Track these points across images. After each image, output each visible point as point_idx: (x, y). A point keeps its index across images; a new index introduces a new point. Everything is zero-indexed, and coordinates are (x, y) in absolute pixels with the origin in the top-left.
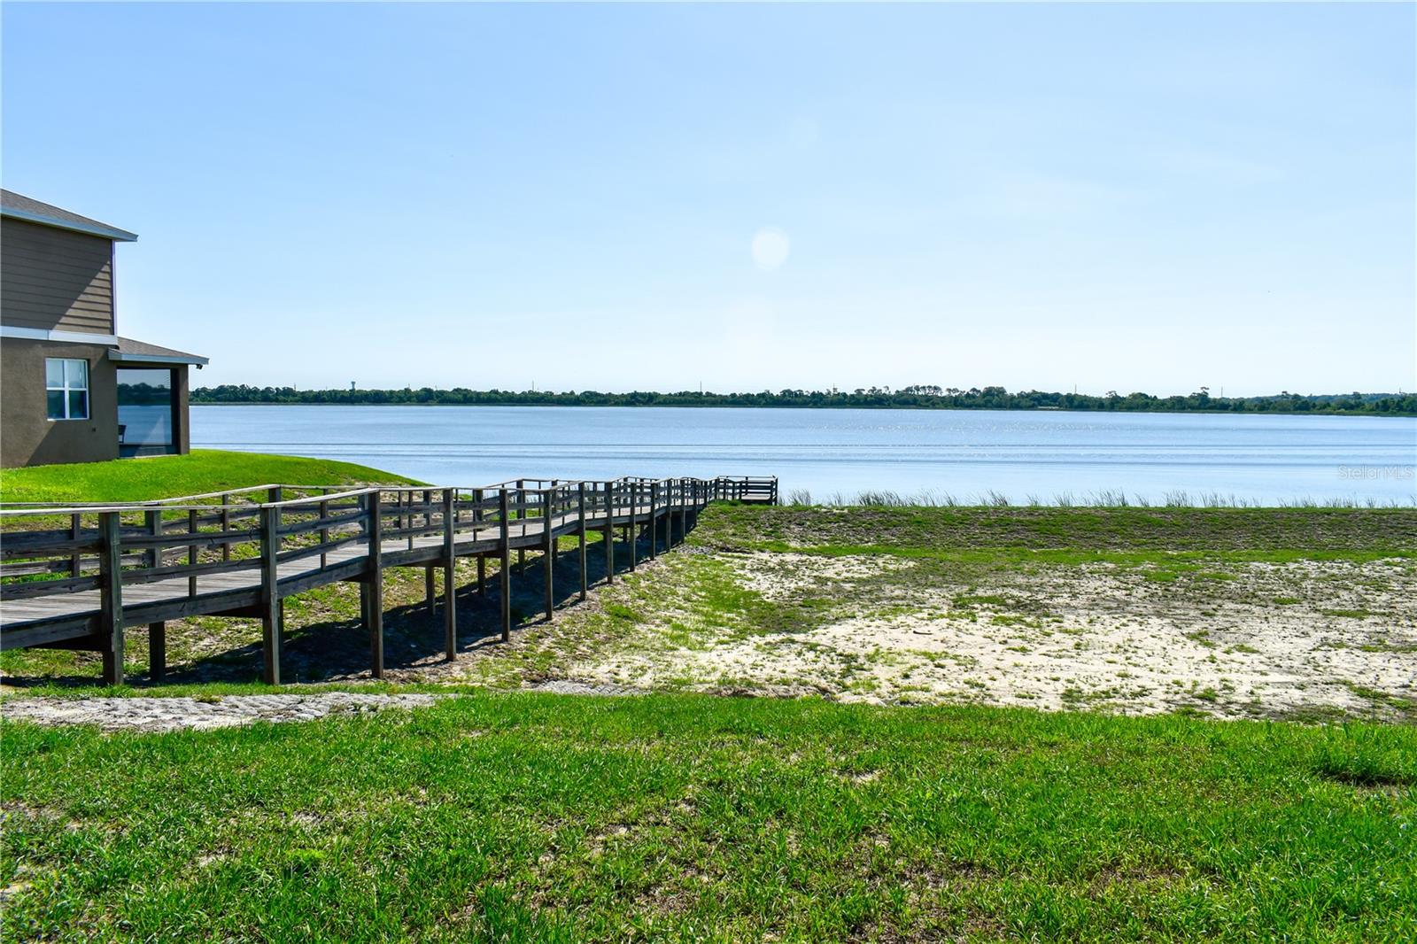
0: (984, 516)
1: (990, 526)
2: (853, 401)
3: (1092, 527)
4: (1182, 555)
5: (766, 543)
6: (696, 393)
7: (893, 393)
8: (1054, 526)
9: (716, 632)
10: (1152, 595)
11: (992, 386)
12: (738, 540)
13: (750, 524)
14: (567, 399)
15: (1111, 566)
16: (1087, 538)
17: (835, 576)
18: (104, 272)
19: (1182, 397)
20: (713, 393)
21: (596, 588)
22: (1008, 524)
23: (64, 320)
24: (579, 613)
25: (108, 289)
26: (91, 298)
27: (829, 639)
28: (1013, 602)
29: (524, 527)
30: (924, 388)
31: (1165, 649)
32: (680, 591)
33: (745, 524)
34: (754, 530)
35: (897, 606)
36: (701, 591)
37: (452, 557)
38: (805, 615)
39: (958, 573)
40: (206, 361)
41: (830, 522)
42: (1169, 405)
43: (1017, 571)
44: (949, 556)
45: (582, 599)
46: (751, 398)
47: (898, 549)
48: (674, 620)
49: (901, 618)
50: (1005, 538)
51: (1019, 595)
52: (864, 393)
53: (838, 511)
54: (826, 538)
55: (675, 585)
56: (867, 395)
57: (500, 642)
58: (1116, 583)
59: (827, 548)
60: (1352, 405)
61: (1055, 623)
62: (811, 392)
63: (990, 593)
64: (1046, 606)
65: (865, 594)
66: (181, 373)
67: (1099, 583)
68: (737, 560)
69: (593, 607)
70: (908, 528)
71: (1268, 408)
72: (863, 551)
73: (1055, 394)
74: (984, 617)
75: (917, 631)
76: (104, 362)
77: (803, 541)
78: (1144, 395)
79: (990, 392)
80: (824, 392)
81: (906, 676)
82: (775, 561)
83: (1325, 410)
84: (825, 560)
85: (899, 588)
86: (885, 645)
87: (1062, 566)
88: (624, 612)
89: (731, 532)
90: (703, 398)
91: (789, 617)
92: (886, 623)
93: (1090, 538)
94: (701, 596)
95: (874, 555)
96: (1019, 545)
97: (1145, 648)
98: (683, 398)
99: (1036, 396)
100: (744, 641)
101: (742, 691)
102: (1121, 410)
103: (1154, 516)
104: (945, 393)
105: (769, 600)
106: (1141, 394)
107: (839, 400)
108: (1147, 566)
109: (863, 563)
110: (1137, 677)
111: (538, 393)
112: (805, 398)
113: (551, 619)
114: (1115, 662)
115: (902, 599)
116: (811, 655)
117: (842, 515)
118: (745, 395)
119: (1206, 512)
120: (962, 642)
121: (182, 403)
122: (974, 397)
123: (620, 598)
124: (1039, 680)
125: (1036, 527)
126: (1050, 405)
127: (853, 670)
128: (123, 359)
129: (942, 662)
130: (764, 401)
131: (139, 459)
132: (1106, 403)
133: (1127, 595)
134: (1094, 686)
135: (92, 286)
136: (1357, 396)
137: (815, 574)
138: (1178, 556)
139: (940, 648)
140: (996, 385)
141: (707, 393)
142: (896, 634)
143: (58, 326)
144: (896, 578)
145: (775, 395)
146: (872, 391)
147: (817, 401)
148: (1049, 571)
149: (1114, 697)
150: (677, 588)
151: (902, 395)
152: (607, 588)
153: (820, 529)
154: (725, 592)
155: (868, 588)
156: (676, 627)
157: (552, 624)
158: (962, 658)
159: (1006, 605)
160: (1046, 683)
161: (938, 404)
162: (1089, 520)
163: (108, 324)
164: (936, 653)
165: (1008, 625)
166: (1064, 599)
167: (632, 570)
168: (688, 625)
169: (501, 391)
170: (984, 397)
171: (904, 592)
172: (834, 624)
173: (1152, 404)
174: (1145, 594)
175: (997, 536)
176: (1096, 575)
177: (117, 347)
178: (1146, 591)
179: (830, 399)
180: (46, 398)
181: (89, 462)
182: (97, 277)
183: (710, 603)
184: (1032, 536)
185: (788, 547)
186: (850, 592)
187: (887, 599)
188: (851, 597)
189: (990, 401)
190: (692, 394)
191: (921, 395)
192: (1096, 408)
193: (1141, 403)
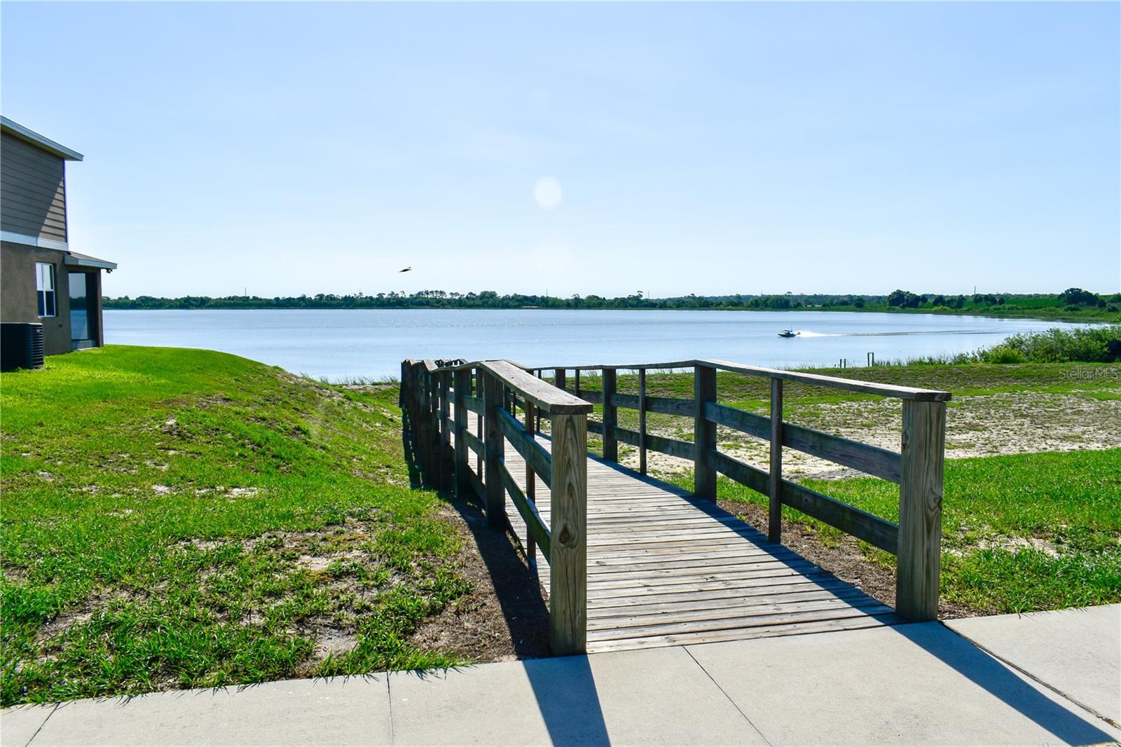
2: (379, 303)
6: (244, 297)
7: (408, 296)
11: (486, 290)
14: (124, 303)
18: (61, 187)
20: (260, 297)
23: (43, 229)
25: (62, 201)
26: (55, 210)
30: (432, 292)
40: (115, 266)
46: (292, 301)
52: (385, 297)
56: (388, 298)
60: (736, 303)
62: (343, 296)
66: (95, 278)
71: (682, 306)
73: (533, 296)
76: (63, 266)
78: (597, 297)
80: (352, 295)
83: (719, 307)
90: (250, 302)
98: (232, 302)
99: (519, 298)
102: (582, 308)
104: (449, 297)
107: (367, 302)
112: (338, 301)
118: (287, 299)
122: (472, 299)
126: (530, 305)
128: (80, 264)
130: (304, 304)
131: (80, 351)
132: (572, 304)
135: (56, 199)
136: (739, 297)
140: (489, 290)
141: (254, 297)
143: (41, 234)
145: (313, 298)
146: (391, 295)
147: (349, 303)
151: (416, 298)
161: (446, 305)
163: (64, 233)
170: (481, 299)
173: (603, 303)
177: (69, 254)
179: (360, 301)
180: (37, 296)
182: (58, 191)
189: (487, 303)
190: (241, 298)
191: (431, 298)
192: (565, 307)
193: (595, 303)
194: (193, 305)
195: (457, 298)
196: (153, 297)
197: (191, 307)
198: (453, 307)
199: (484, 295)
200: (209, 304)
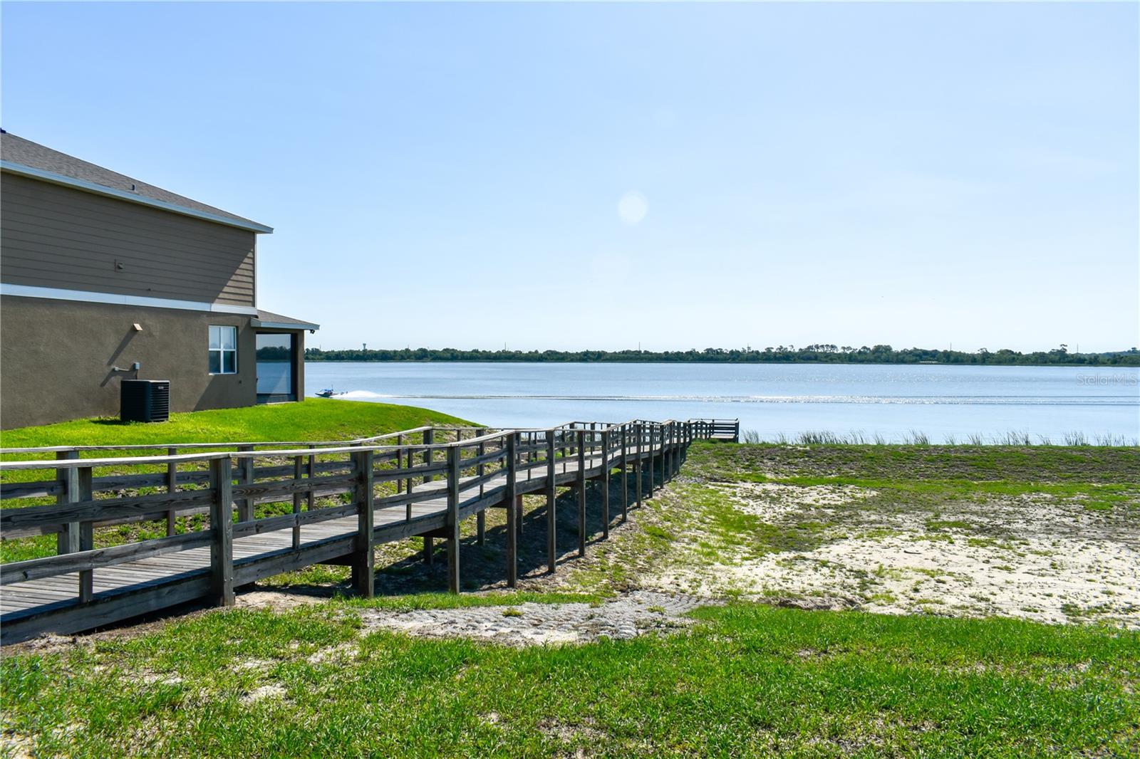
0: (927, 453)
1: (933, 461)
2: (765, 357)
3: (1022, 463)
4: (1107, 487)
5: (747, 475)
6: (636, 351)
7: (797, 351)
8: (988, 461)
9: (737, 550)
10: (1097, 522)
11: (880, 344)
12: (722, 472)
13: (730, 458)
14: (532, 357)
15: (1049, 496)
16: (1019, 472)
17: (814, 503)
18: (249, 258)
19: (1044, 353)
20: (650, 351)
21: (631, 512)
22: (948, 460)
23: (221, 295)
24: (625, 533)
25: (251, 270)
26: (240, 278)
27: (834, 557)
28: (977, 526)
29: (591, 461)
30: (822, 346)
31: (1132, 569)
32: (695, 514)
33: (726, 459)
34: (734, 464)
35: (879, 528)
36: (711, 514)
37: (554, 487)
38: (804, 536)
39: (917, 501)
40: (317, 327)
41: (796, 458)
42: (1033, 359)
43: (969, 500)
44: (904, 486)
45: (624, 520)
46: (680, 355)
47: (857, 480)
48: (699, 539)
49: (887, 540)
50: (947, 471)
51: (980, 520)
52: (773, 351)
53: (801, 448)
54: (794, 470)
55: (688, 509)
56: (776, 352)
57: (579, 556)
58: (1058, 511)
59: (798, 479)
61: (1024, 546)
62: (730, 350)
63: (953, 519)
64: (1008, 530)
65: (846, 516)
66: (299, 337)
67: (1045, 511)
68: (727, 489)
69: (634, 528)
70: (863, 463)
71: (1119, 362)
72: (829, 482)
73: (933, 351)
74: (959, 540)
75: (907, 550)
76: (248, 328)
77: (777, 473)
78: (1010, 351)
79: (878, 349)
80: (741, 350)
81: (916, 590)
82: (758, 489)
84: (800, 490)
85: (874, 514)
86: (886, 563)
87: (1005, 496)
88: (658, 532)
89: (715, 465)
90: (642, 356)
91: (791, 538)
92: (876, 543)
93: (1021, 472)
94: (712, 519)
95: (840, 486)
96: (960, 477)
97: (1114, 568)
98: (626, 356)
99: (918, 352)
100: (763, 558)
101: (787, 602)
102: (991, 363)
103: (1074, 453)
104: (840, 351)
105: (769, 523)
106: (1007, 351)
107: (753, 356)
108: (1079, 496)
109: (833, 492)
110: (1121, 594)
111: (510, 352)
112: (725, 355)
113: (607, 538)
114: (1094, 581)
115: (880, 523)
116: (825, 570)
117: (806, 452)
118: (676, 353)
119: (1120, 451)
120: (951, 561)
121: (299, 361)
122: (865, 353)
123: (650, 520)
124: (1034, 596)
125: (974, 463)
126: (930, 360)
127: (868, 584)
128: (262, 326)
129: (942, 578)
130: (692, 358)
131: (271, 405)
132: (978, 358)
133: (1074, 521)
134: (1086, 602)
135: (241, 269)
137: (797, 501)
138: (1103, 487)
139: (934, 566)
140: (884, 343)
141: (645, 351)
142: (890, 552)
143: (217, 300)
144: (867, 504)
145: (700, 353)
146: (780, 349)
147: (735, 357)
148: (996, 500)
149: (1109, 612)
150: (691, 512)
151: (805, 352)
152: (638, 512)
153: (789, 463)
154: (729, 516)
155: (847, 513)
156: (704, 545)
157: (609, 542)
158: (957, 575)
159: (972, 529)
160: (1042, 599)
161: (835, 359)
162: (1018, 457)
163: (250, 299)
164: (932, 571)
165: (983, 546)
166: (1020, 525)
167: (651, 497)
168: (711, 543)
169: (480, 350)
170: (874, 354)
171: (879, 517)
172: (832, 543)
173: (1018, 359)
174: (1090, 521)
175: (941, 470)
176: (1039, 504)
177: (256, 317)
178: (1090, 518)
179: (745, 356)
180: (208, 357)
181: (236, 408)
182: (244, 261)
183: (722, 525)
184: (970, 470)
185: (765, 478)
186: (833, 516)
187: (867, 522)
188: (835, 521)
189: (879, 357)
190: (633, 352)
191: (821, 353)
192: (970, 362)
193: (1008, 358)
194: (590, 358)
195: (848, 352)
196: (557, 351)
197: (588, 360)
198: (842, 362)
199: (878, 348)
200: (605, 357)
